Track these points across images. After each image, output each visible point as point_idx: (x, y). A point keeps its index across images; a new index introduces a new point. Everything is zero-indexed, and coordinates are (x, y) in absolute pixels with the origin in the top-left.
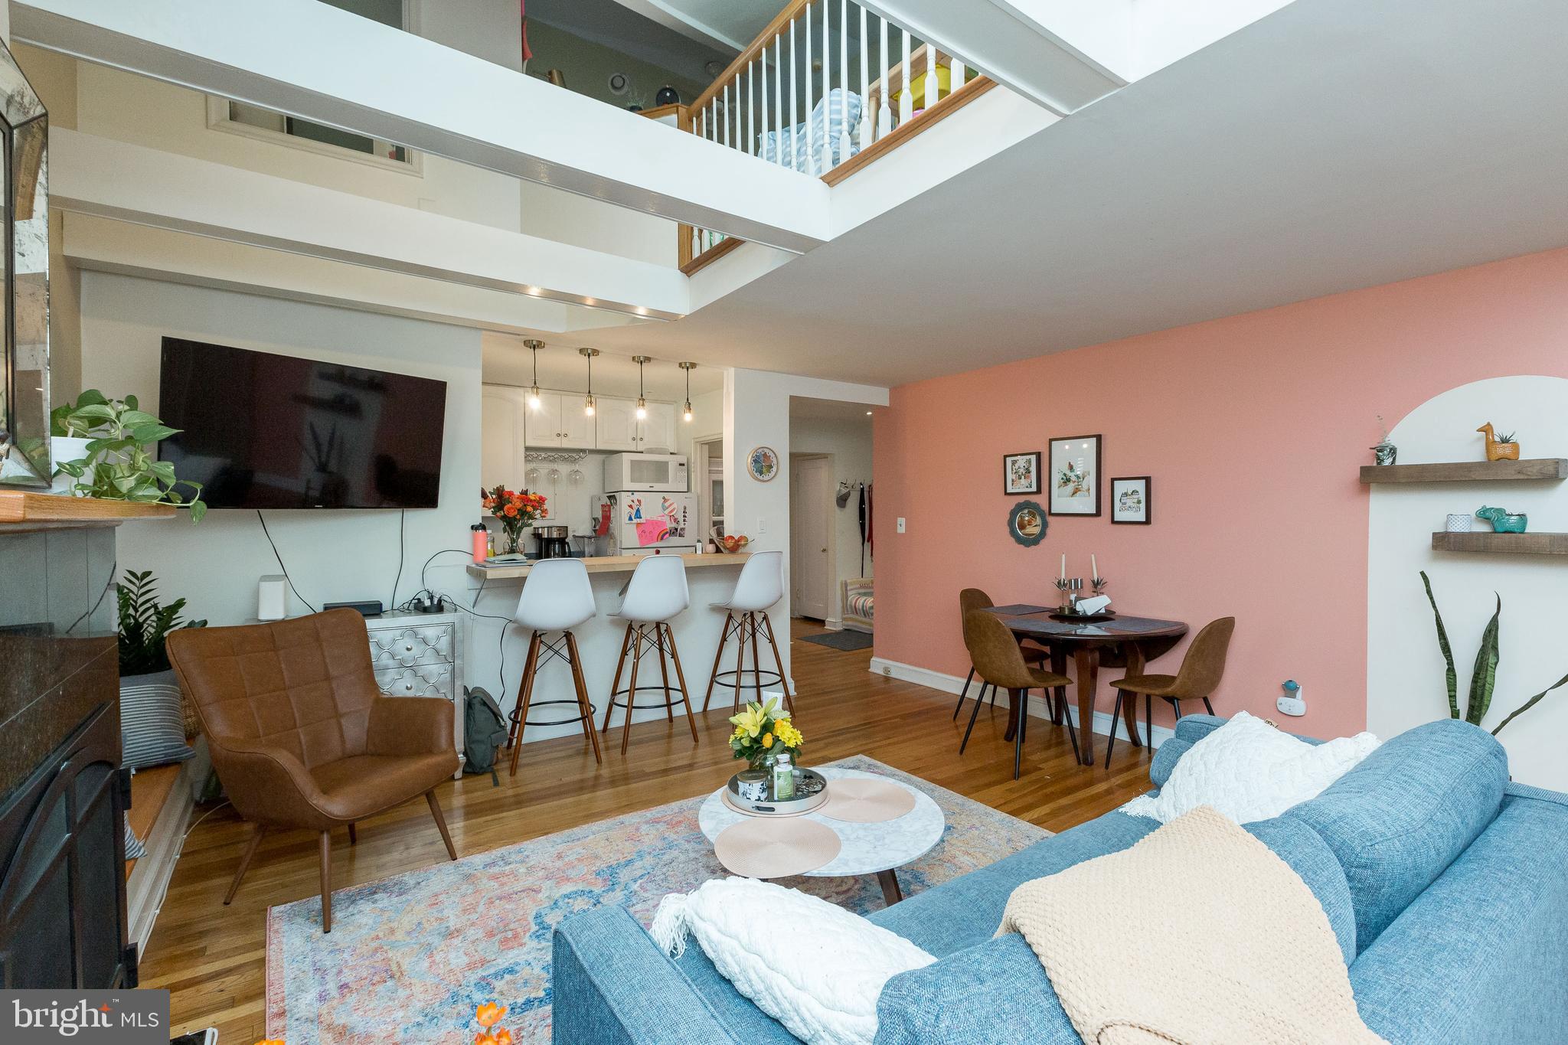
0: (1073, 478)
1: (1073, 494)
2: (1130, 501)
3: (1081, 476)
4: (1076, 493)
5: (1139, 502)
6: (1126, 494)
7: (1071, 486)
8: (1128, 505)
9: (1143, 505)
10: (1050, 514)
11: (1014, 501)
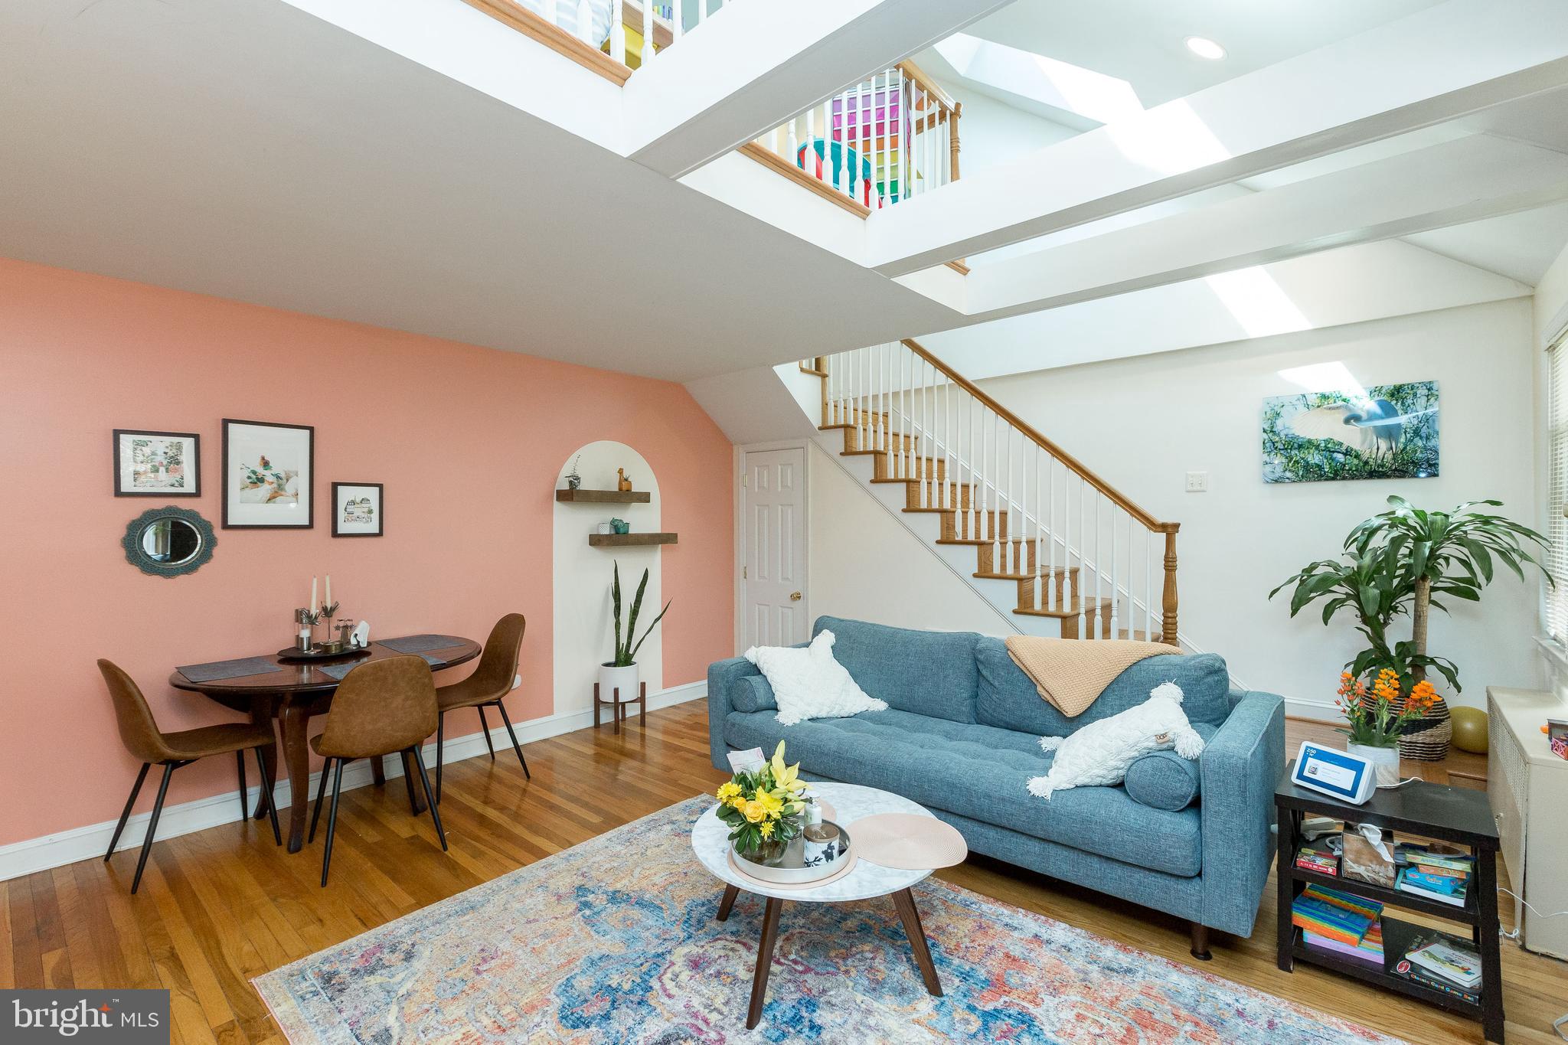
0: (269, 478)
1: (269, 500)
2: (358, 511)
3: (283, 475)
4: (274, 497)
5: (370, 512)
6: (353, 503)
7: (265, 490)
8: (355, 515)
9: (375, 516)
10: (226, 526)
11: (136, 509)
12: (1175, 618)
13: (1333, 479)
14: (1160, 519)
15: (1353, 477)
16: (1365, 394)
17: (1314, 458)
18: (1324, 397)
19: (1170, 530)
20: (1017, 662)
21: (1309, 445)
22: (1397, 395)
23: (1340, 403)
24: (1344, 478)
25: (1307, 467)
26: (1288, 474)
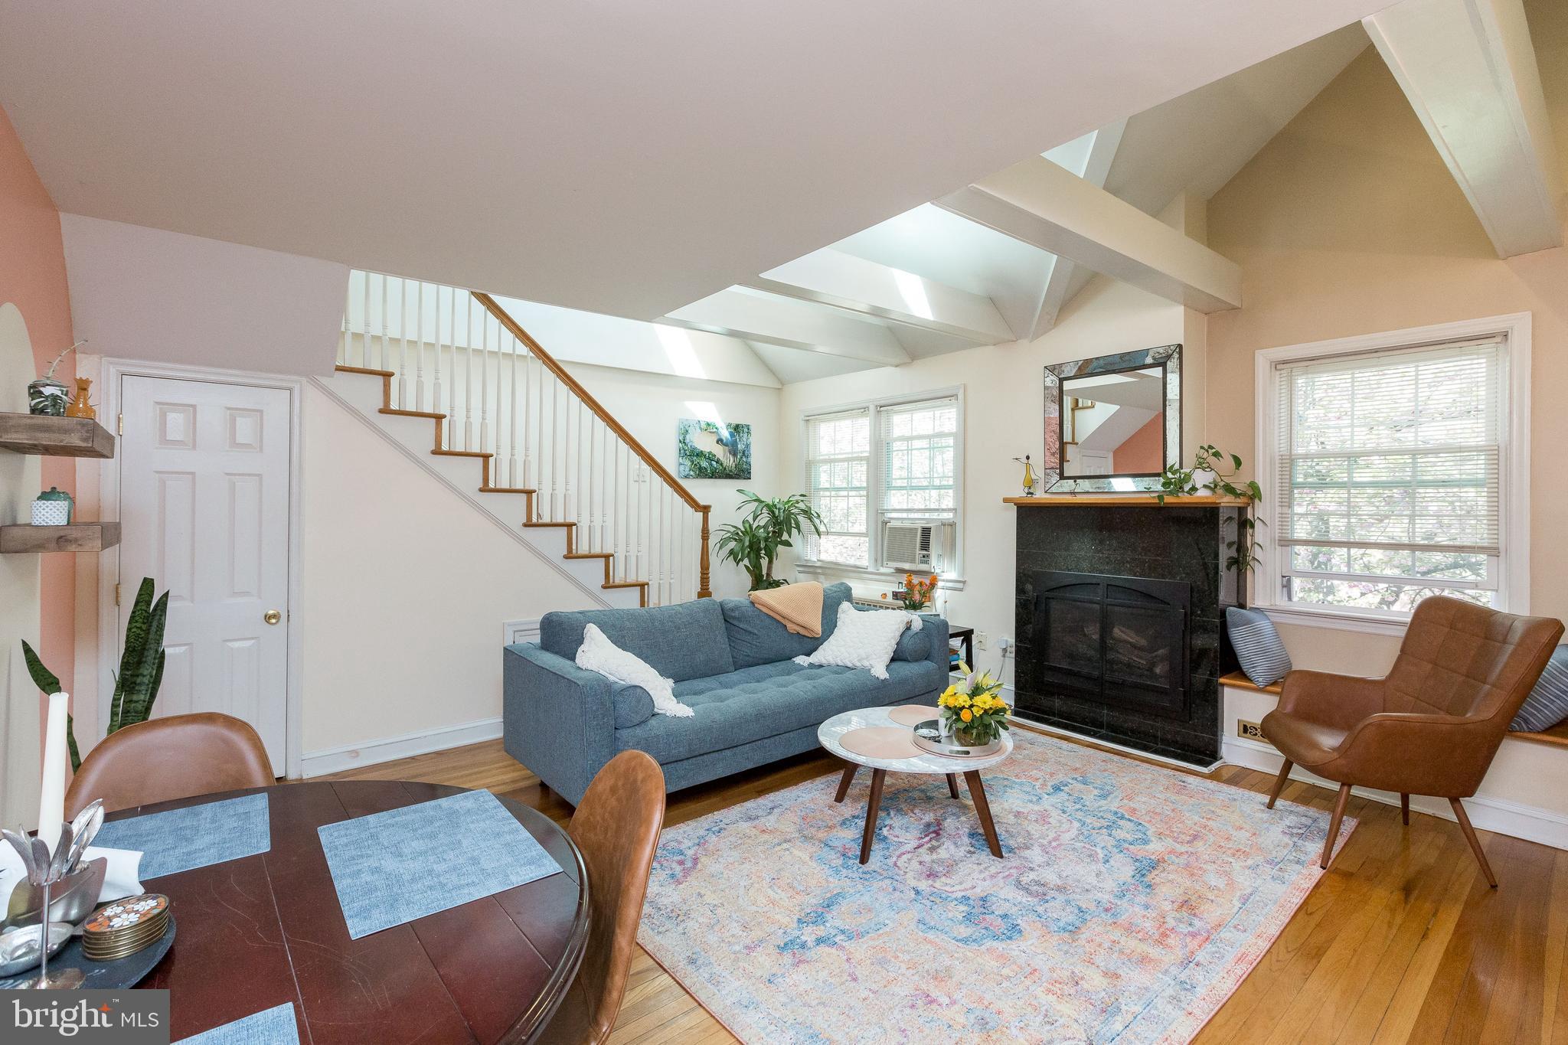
12: (708, 574)
13: (711, 478)
14: (702, 503)
15: (720, 478)
16: (724, 426)
17: (704, 464)
18: (708, 424)
19: (705, 510)
20: (764, 610)
21: (700, 454)
22: (737, 429)
23: (715, 430)
24: (716, 478)
25: (700, 468)
26: (692, 473)
